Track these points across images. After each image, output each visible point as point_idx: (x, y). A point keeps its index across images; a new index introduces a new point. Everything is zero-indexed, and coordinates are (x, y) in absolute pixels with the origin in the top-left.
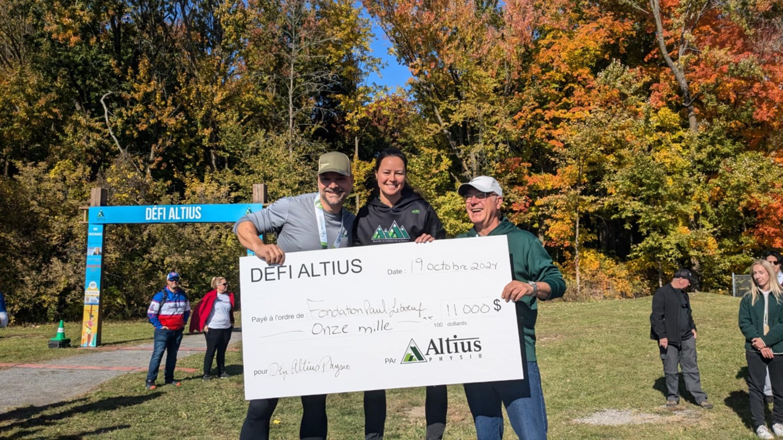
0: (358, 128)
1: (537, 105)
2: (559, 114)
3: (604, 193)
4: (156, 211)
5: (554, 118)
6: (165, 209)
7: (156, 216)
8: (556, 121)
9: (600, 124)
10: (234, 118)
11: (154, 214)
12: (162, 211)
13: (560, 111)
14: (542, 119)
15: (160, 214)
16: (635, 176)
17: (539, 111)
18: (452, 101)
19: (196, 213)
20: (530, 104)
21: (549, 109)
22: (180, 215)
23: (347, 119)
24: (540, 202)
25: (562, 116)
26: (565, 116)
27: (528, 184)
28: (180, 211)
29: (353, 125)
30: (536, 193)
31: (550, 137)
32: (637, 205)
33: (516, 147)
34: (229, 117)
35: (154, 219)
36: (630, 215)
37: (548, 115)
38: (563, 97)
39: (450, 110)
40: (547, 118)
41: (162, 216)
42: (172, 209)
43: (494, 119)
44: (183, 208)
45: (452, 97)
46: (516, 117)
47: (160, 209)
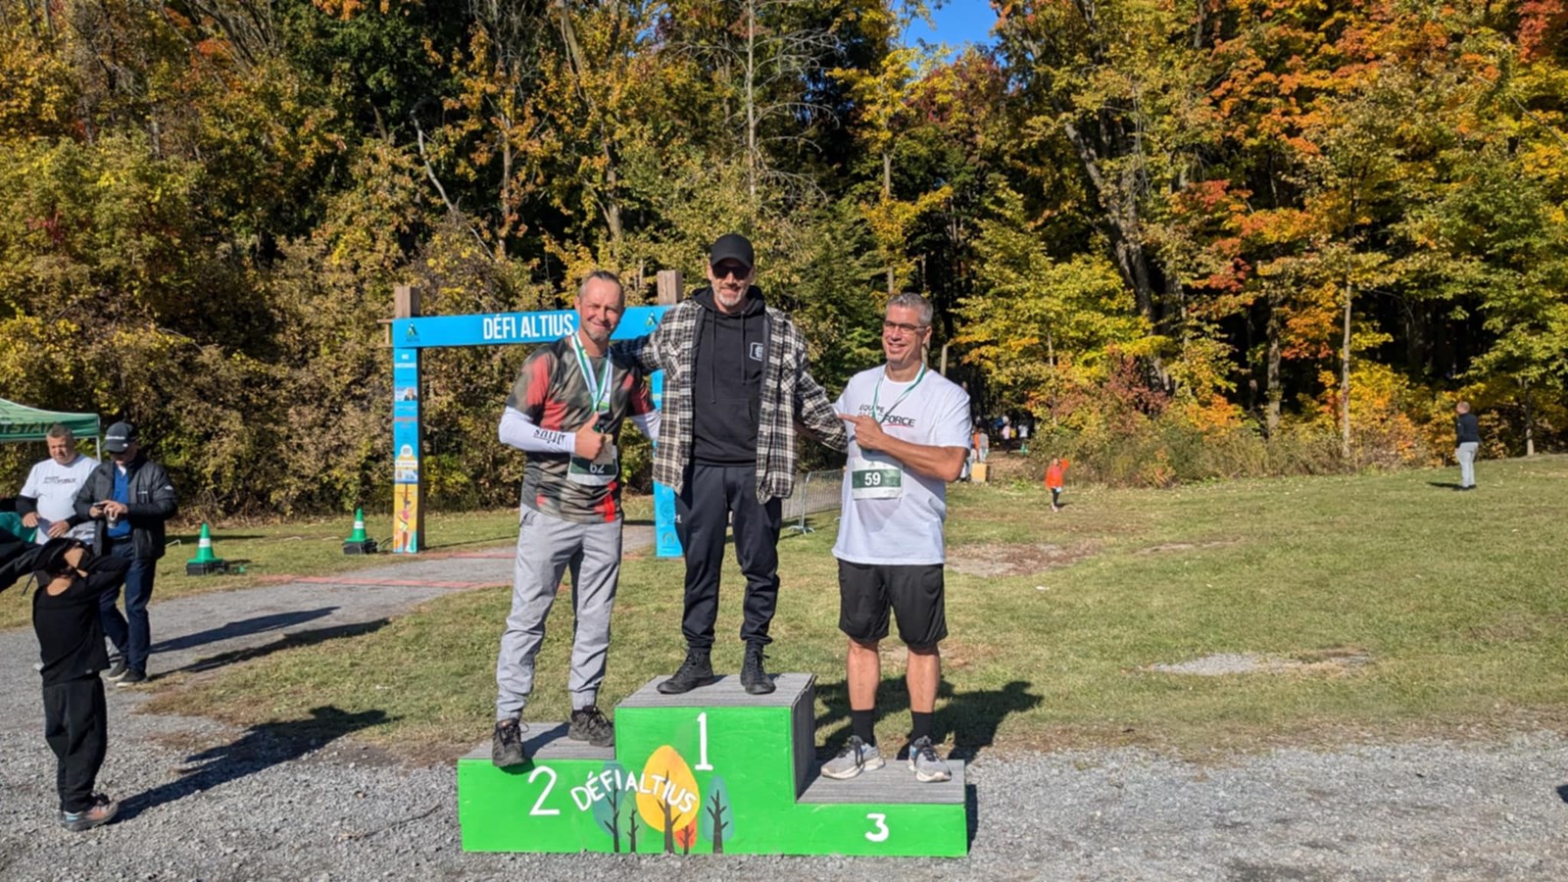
0: (890, 134)
1: (1262, 64)
2: (1312, 80)
3: (1405, 247)
4: (500, 324)
5: (1300, 88)
6: (513, 320)
7: (500, 332)
8: (1304, 95)
9: (1392, 101)
10: (645, 135)
11: (497, 328)
12: (509, 323)
13: (1314, 74)
14: (1276, 92)
15: (506, 328)
16: (1475, 207)
17: (1266, 76)
18: (1081, 66)
19: (565, 326)
20: (1249, 63)
21: (1289, 71)
22: (538, 330)
23: (866, 118)
24: (1264, 269)
25: (1317, 84)
26: (1324, 84)
27: (1243, 234)
28: (539, 322)
29: (878, 128)
30: (1257, 251)
31: (1293, 131)
32: (1473, 269)
33: (1214, 158)
34: (637, 133)
35: (497, 337)
36: (1461, 291)
37: (1289, 83)
38: (1322, 43)
39: (1075, 87)
40: (1284, 90)
41: (509, 333)
42: (525, 319)
43: (1165, 101)
44: (543, 317)
45: (1081, 59)
46: (1218, 92)
47: (505, 319)
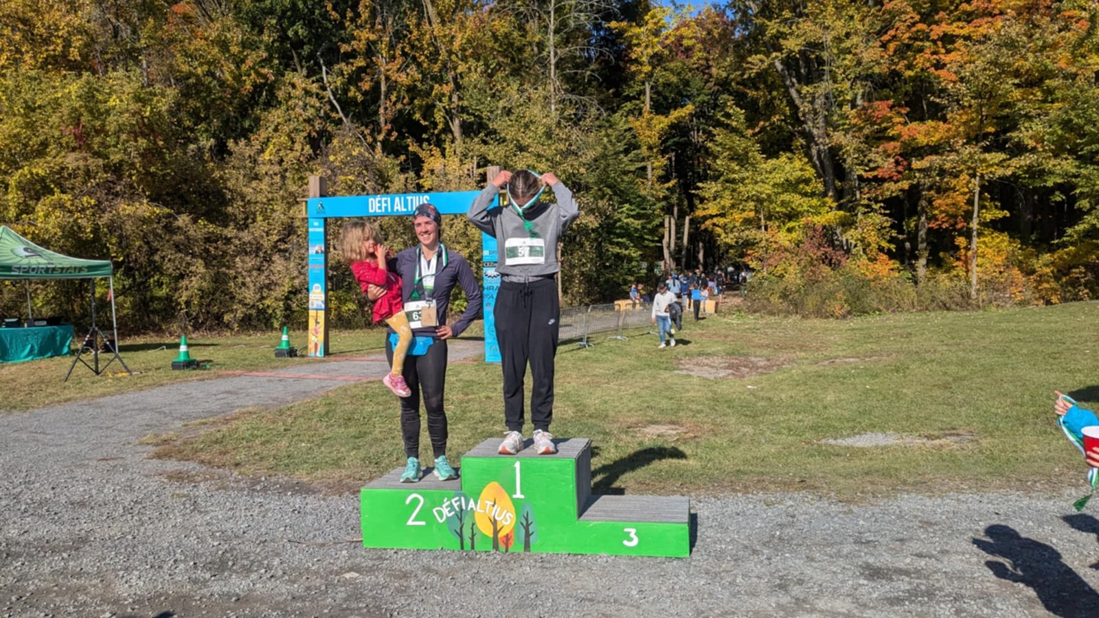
0: (650, 68)
1: (917, 18)
2: (953, 29)
3: (1019, 149)
4: (380, 202)
5: (945, 35)
6: (389, 199)
7: (380, 208)
8: (948, 39)
9: (1011, 45)
10: (479, 70)
11: (378, 205)
12: (386, 202)
13: (955, 25)
14: (927, 38)
15: (384, 205)
16: (1071, 120)
17: (921, 26)
18: (787, 19)
20: (908, 17)
21: (937, 23)
22: (406, 206)
23: (634, 56)
24: (916, 164)
25: (958, 32)
26: (963, 32)
27: (902, 139)
28: (406, 201)
29: (642, 64)
30: (912, 151)
31: (939, 66)
32: (1068, 165)
33: (882, 85)
34: (473, 69)
35: (378, 211)
36: (1059, 181)
37: (937, 31)
38: (961, 2)
39: (782, 33)
40: (933, 36)
41: (386, 208)
42: (397, 199)
43: (847, 44)
44: (409, 198)
45: (787, 14)
46: (886, 38)
47: (384, 199)
